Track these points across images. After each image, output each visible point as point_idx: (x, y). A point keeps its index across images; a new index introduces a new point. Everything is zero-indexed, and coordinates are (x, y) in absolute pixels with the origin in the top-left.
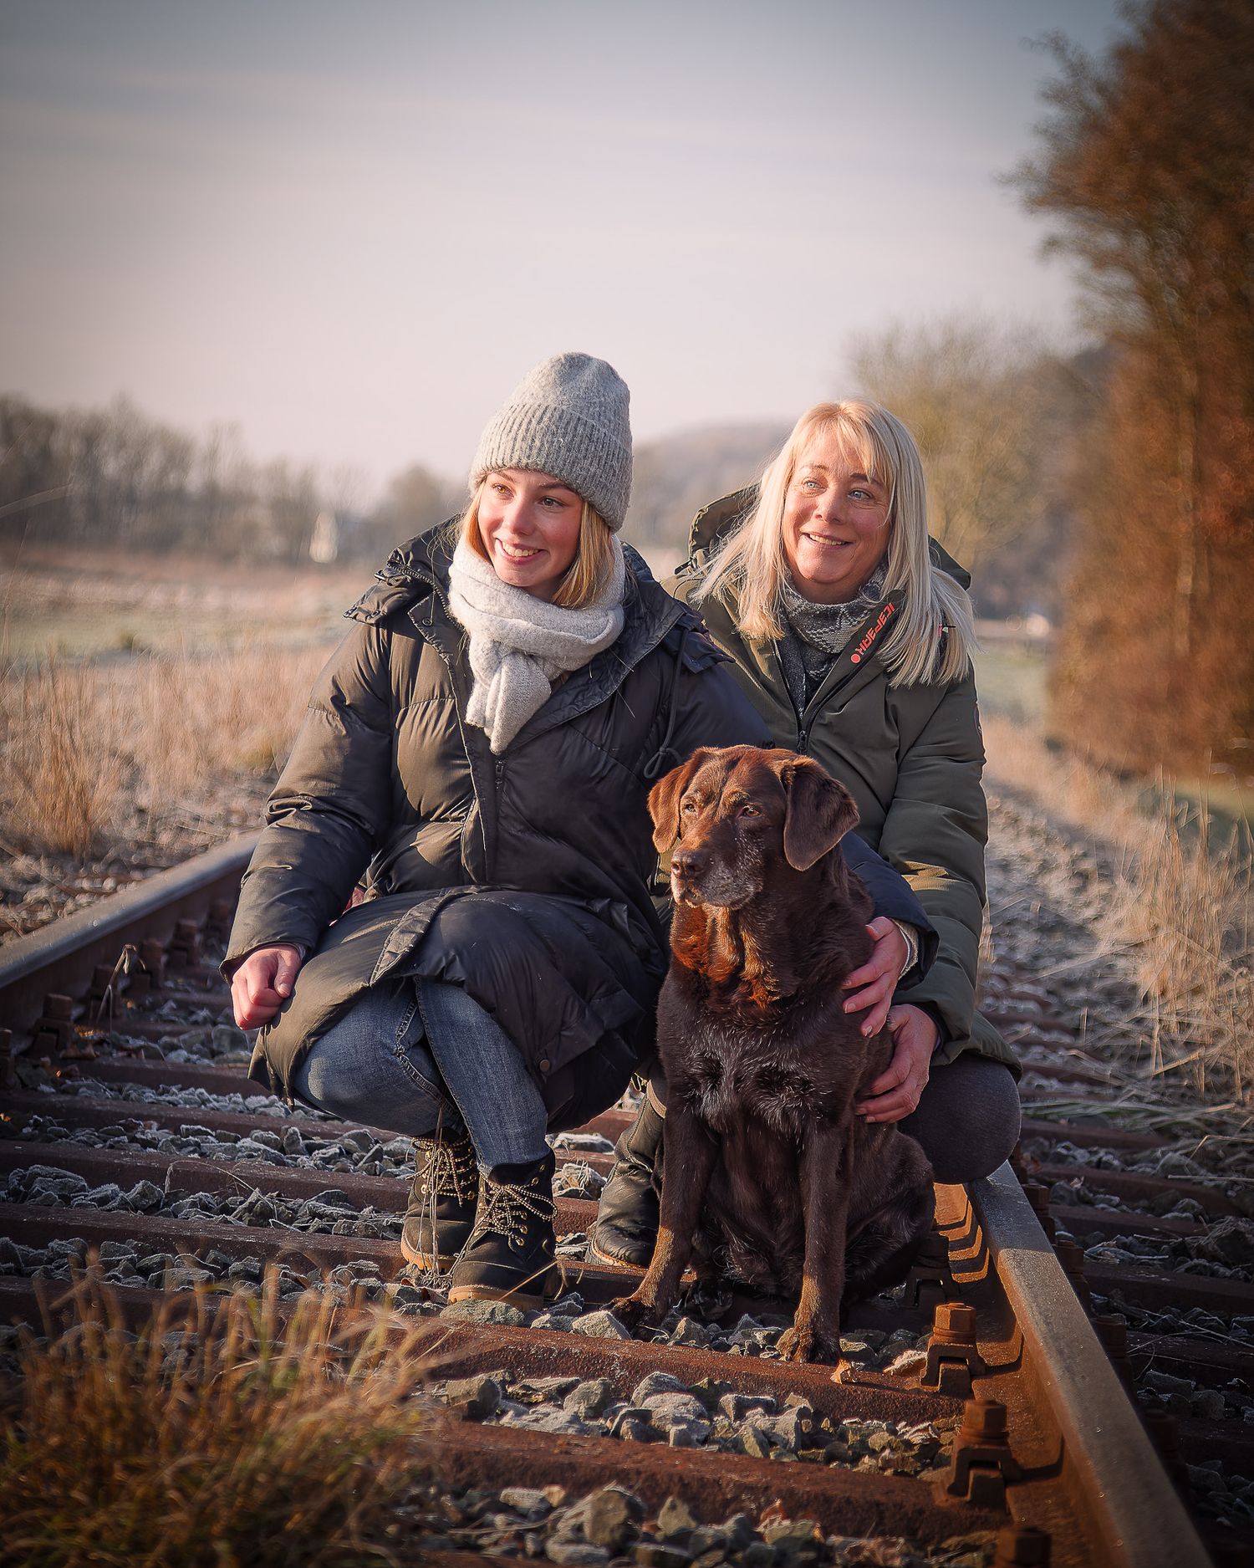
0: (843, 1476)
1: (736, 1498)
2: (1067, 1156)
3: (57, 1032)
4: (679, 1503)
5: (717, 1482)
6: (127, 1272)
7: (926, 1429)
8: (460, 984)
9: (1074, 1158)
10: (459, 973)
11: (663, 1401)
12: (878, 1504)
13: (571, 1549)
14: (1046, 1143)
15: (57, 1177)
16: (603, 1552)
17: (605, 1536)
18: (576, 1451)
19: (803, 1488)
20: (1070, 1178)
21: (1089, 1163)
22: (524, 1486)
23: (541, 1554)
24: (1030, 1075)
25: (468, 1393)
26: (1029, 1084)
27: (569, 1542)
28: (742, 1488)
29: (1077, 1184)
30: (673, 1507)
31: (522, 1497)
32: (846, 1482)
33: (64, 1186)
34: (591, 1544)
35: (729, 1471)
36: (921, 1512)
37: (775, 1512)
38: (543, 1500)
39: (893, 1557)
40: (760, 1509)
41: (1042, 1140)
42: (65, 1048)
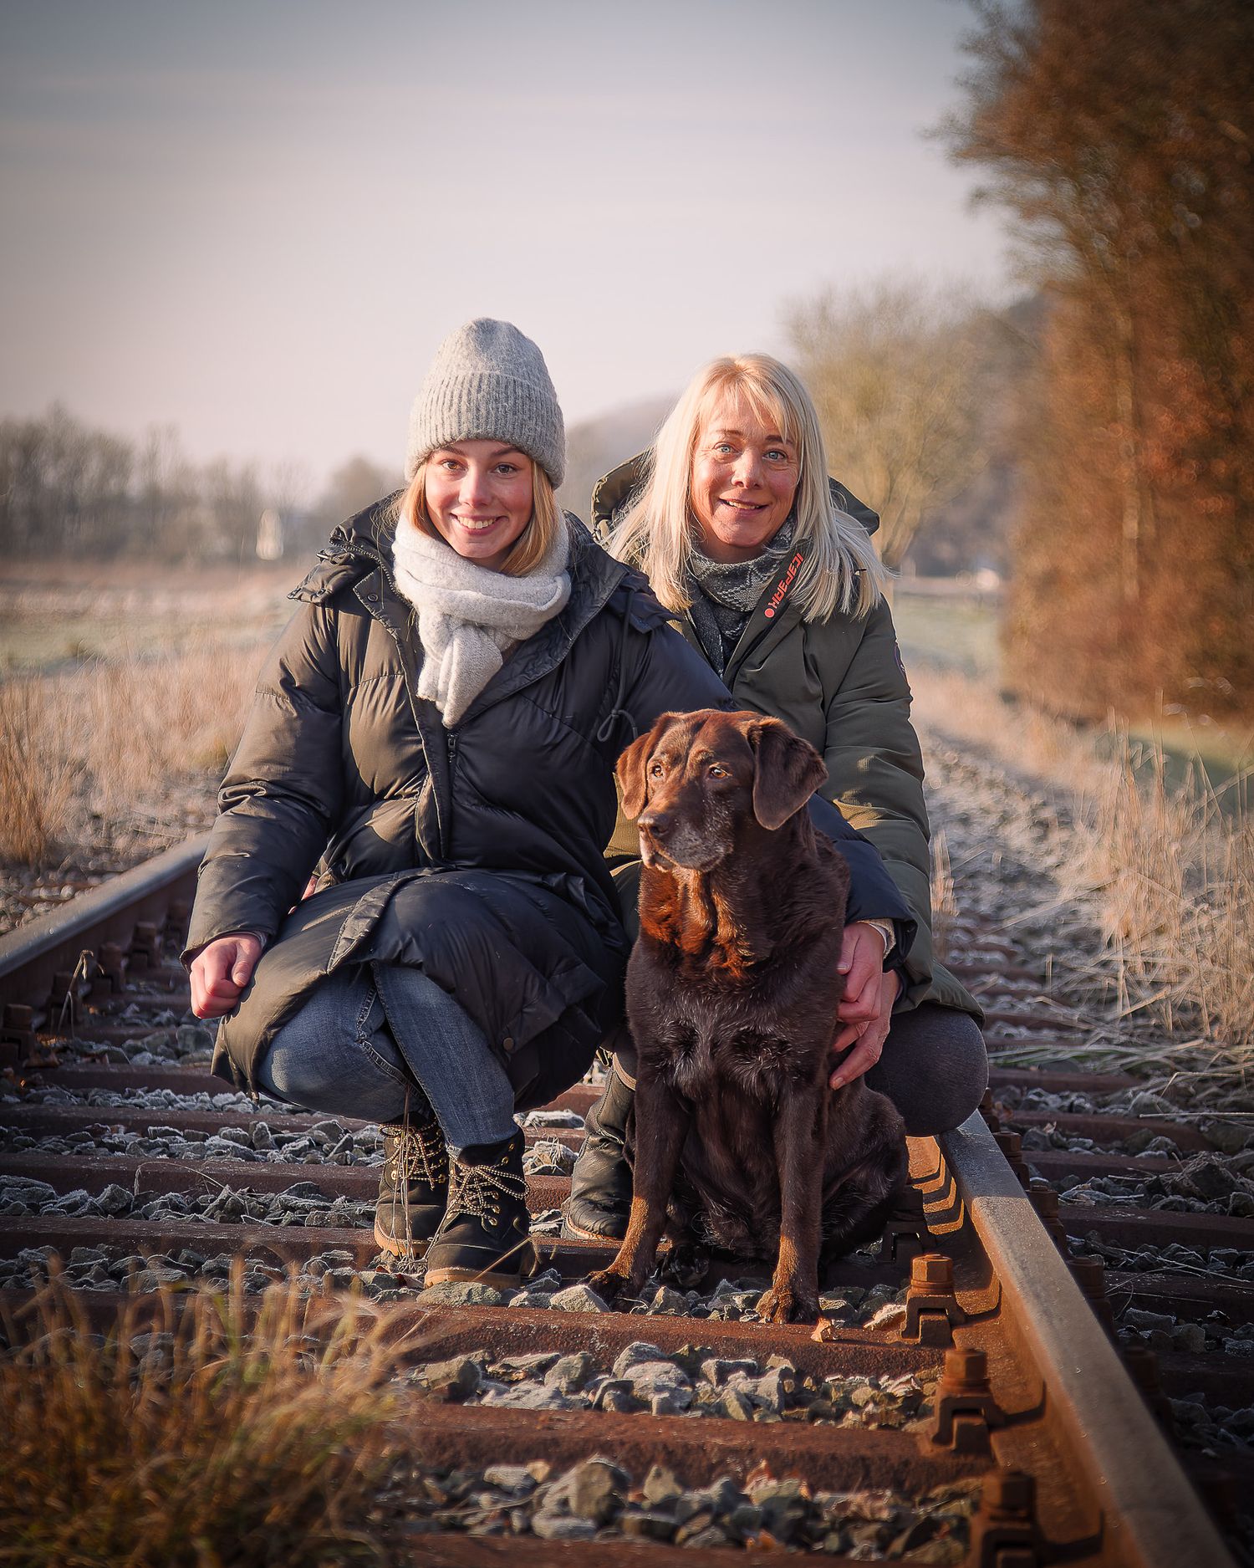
0: (827, 1434)
1: (721, 1462)
2: (1039, 1102)
3: (18, 1042)
4: (664, 1471)
5: (701, 1448)
6: (99, 1277)
7: (908, 1381)
8: (418, 967)
9: (1047, 1104)
10: (416, 955)
11: (644, 1371)
12: (863, 1459)
13: (558, 1523)
14: (1018, 1091)
15: (24, 1186)
16: (590, 1524)
17: (591, 1508)
18: (559, 1426)
19: (788, 1447)
20: (1042, 1124)
21: (1061, 1108)
22: (508, 1462)
23: (528, 1530)
24: (999, 1024)
25: (448, 1376)
26: (998, 1033)
27: (555, 1516)
28: (726, 1451)
29: (1050, 1129)
30: (658, 1475)
31: (507, 1474)
32: (830, 1439)
33: (32, 1195)
34: (578, 1516)
35: (713, 1436)
36: (906, 1463)
37: (760, 1472)
38: (528, 1476)
39: (880, 1509)
40: (746, 1471)
41: (1012, 1088)
42: (28, 1057)
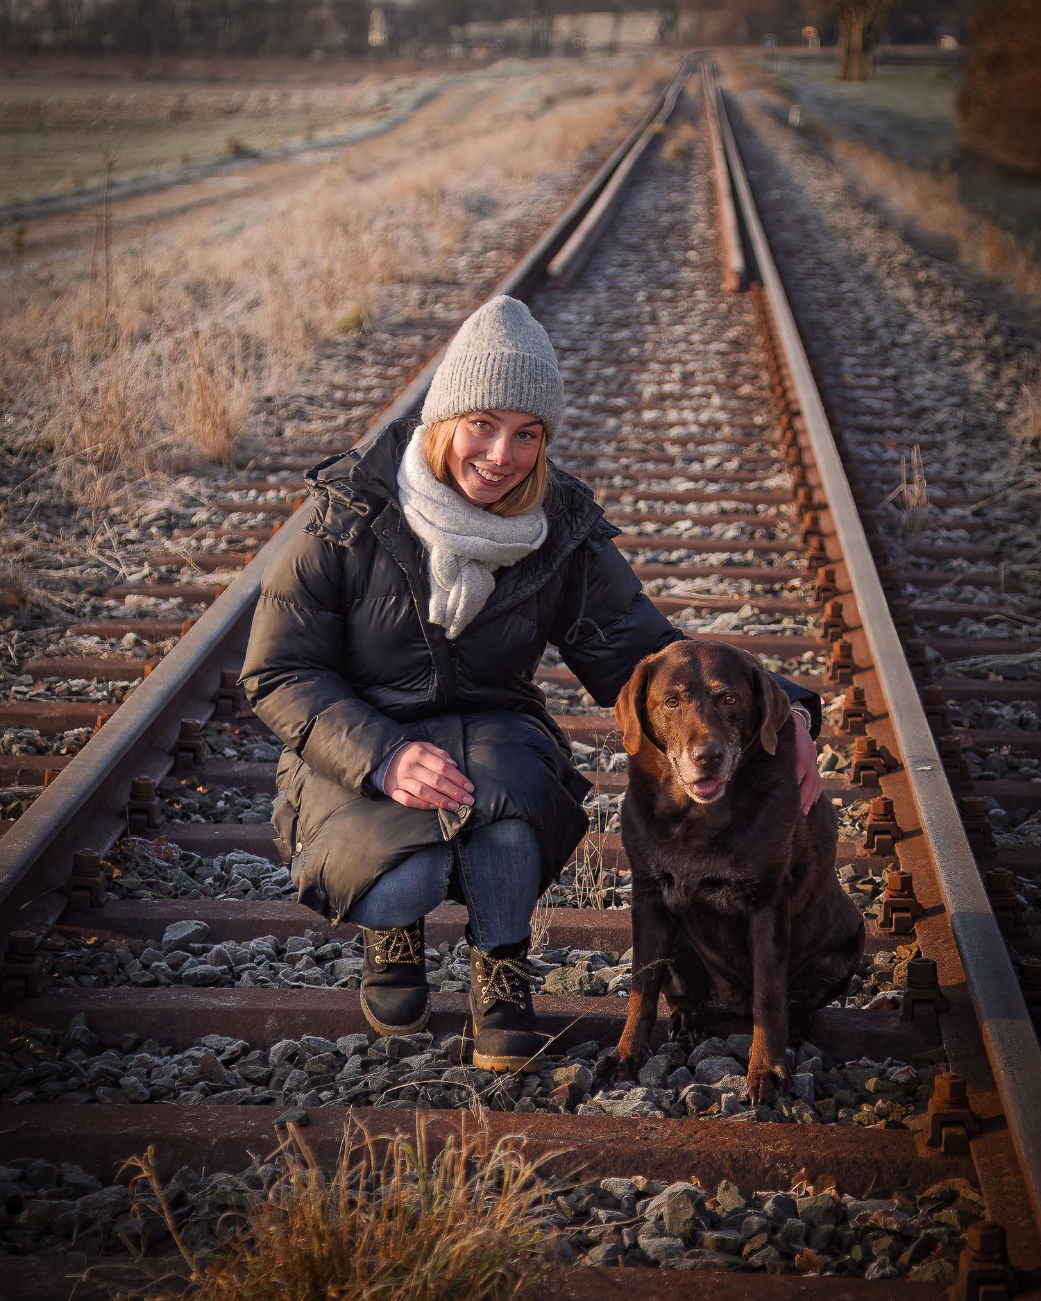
0: (849, 1135)
1: (772, 1166)
2: (996, 716)
3: (232, 698)
4: (730, 1184)
5: (757, 1155)
6: (308, 966)
7: (907, 1071)
9: (1002, 716)
11: (711, 1064)
12: (877, 1162)
13: (656, 1242)
14: (980, 705)
15: (248, 862)
16: (679, 1241)
17: (679, 1228)
18: (653, 1136)
19: (821, 1154)
20: (999, 745)
21: (1013, 721)
22: (617, 1175)
23: (635, 1245)
24: (965, 620)
25: (568, 1078)
26: (964, 629)
27: (654, 1235)
28: (776, 1158)
29: (1005, 751)
30: (727, 1188)
31: (617, 1185)
32: (851, 1141)
33: (254, 870)
34: (670, 1235)
35: (765, 1143)
36: (908, 1165)
37: (802, 1178)
38: (632, 1186)
39: (891, 1223)
40: (791, 1175)
41: (976, 702)
42: (239, 710)
